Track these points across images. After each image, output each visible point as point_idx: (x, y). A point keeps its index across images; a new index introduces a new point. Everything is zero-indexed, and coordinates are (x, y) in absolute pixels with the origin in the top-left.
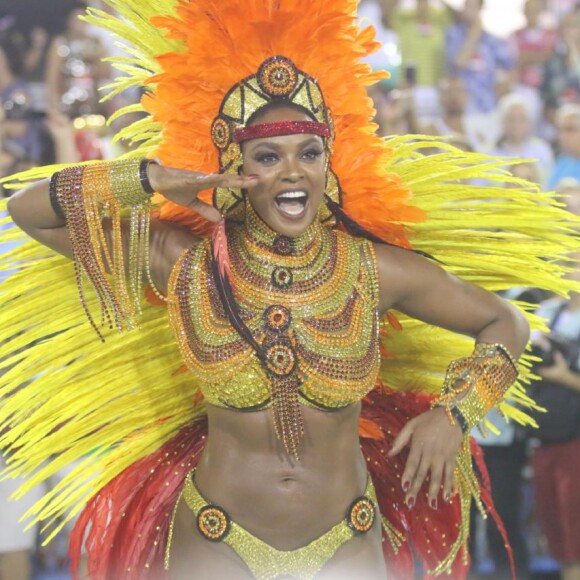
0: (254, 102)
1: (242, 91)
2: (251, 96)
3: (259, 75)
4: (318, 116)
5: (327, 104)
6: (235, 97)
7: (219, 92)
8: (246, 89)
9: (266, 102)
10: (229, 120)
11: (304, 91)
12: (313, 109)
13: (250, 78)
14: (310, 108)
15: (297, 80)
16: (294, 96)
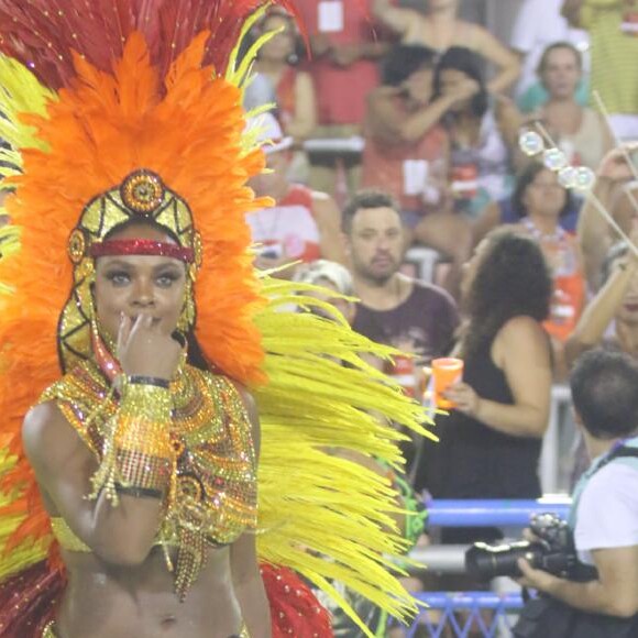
0: (114, 216)
1: (103, 203)
2: (111, 208)
3: (122, 189)
4: (183, 238)
5: (196, 228)
6: (95, 208)
7: (80, 201)
8: (107, 200)
9: (127, 217)
10: (86, 232)
11: (170, 210)
12: (178, 230)
13: (113, 189)
14: (175, 230)
15: (163, 198)
16: (159, 214)
